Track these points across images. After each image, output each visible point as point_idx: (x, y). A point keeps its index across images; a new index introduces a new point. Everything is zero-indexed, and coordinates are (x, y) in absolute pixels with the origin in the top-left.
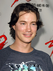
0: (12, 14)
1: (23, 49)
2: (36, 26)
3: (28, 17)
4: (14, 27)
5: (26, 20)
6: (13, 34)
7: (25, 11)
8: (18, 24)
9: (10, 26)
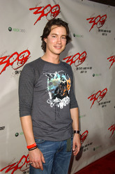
0: (45, 28)
1: (51, 59)
2: (65, 40)
3: (59, 31)
4: (45, 40)
5: (57, 33)
6: (44, 47)
7: (57, 25)
8: (50, 36)
9: (43, 39)
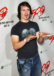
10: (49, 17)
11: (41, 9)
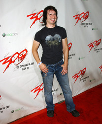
10: (91, 24)
11: (85, 14)
